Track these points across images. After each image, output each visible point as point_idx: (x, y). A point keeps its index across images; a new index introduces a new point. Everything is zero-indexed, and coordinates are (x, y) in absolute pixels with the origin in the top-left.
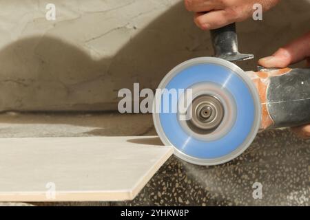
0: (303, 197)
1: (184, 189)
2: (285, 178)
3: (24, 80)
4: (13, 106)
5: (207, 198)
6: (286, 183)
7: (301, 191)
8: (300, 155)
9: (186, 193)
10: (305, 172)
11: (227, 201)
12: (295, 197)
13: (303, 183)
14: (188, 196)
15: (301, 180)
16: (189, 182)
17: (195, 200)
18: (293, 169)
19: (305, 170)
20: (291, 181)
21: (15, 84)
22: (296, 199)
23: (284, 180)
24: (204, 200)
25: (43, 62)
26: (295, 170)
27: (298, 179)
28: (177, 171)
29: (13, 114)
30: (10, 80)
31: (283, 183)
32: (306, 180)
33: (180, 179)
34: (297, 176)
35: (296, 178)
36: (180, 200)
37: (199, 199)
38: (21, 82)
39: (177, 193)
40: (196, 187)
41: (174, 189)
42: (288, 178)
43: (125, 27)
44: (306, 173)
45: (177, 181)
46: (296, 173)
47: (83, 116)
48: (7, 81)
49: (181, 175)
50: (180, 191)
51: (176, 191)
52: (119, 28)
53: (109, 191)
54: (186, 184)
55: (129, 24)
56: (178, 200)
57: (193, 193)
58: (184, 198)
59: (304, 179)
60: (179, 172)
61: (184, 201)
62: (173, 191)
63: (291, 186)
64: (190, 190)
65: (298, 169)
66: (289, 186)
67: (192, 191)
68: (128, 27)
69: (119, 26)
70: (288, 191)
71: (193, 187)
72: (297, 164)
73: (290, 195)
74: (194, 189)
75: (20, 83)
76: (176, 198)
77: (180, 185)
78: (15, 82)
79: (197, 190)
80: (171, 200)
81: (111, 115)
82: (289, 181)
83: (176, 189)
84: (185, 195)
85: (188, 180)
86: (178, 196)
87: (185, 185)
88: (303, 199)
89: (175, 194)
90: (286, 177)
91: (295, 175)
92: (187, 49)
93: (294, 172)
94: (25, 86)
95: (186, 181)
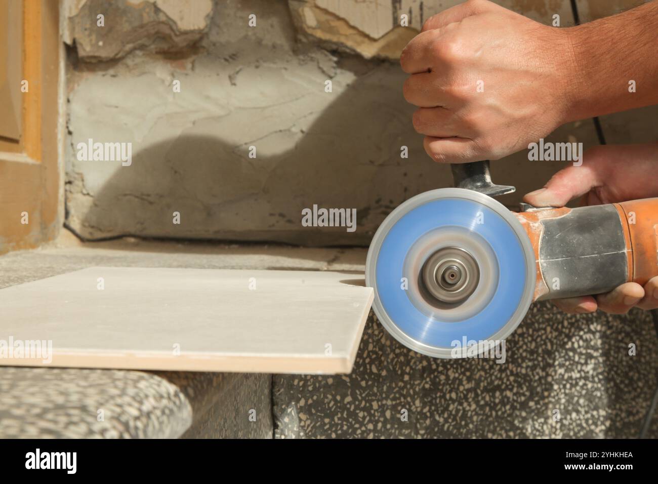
0: (539, 370)
1: (380, 353)
2: (517, 343)
3: (149, 195)
4: (132, 230)
5: (411, 368)
6: (518, 349)
7: (536, 362)
8: (538, 310)
9: (383, 358)
10: (542, 335)
11: (439, 372)
12: (529, 370)
13: (540, 350)
14: (385, 363)
15: (537, 347)
16: (388, 343)
17: (394, 369)
18: (527, 330)
19: (543, 332)
20: (525, 347)
21: (137, 200)
22: (530, 373)
23: (515, 346)
24: (408, 370)
25: (176, 172)
26: (531, 331)
27: (533, 345)
28: (372, 326)
29: (132, 240)
30: (130, 195)
31: (514, 349)
32: (544, 347)
33: (376, 338)
34: (533, 340)
35: (531, 342)
36: (374, 370)
37: (401, 368)
38: (144, 197)
39: (371, 358)
40: (397, 351)
41: (366, 352)
42: (521, 343)
43: (289, 130)
44: (544, 337)
45: (370, 340)
46: (532, 336)
47: (227, 247)
48: (125, 195)
49: (376, 332)
50: (374, 356)
51: (369, 356)
52: (281, 131)
53: (306, 356)
54: (383, 346)
55: (294, 125)
56: (371, 369)
57: (393, 360)
58: (380, 367)
59: (541, 345)
60: (375, 327)
61: (379, 370)
62: (365, 355)
63: (524, 354)
64: (389, 354)
65: (533, 331)
66: (521, 354)
67: (391, 356)
68: (294, 130)
69: (282, 128)
70: (520, 361)
71: (393, 351)
72: (533, 323)
73: (522, 367)
74: (394, 353)
75: (142, 199)
76: (368, 367)
77: (374, 347)
78: (137, 197)
79: (397, 356)
80: (362, 369)
81: (266, 247)
82: (521, 347)
83: (369, 352)
84: (381, 362)
85: (386, 340)
86: (370, 364)
87: (382, 348)
88: (538, 374)
89: (367, 360)
90: (519, 341)
91: (530, 339)
92: (372, 162)
93: (529, 335)
94: (151, 203)
95: (383, 341)
